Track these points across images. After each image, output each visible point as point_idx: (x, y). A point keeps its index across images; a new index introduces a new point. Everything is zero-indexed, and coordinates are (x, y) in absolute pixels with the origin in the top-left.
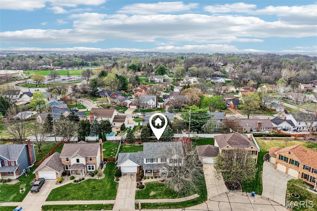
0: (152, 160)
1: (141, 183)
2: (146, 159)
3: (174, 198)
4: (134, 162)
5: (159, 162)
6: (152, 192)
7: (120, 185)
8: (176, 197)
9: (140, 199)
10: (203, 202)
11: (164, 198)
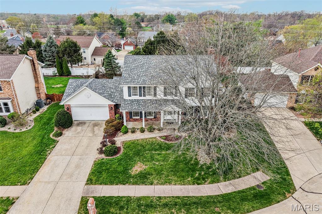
0: (142, 90)
1: (113, 143)
2: (129, 88)
3: (198, 181)
4: (100, 94)
5: (160, 95)
6: (139, 164)
7: (58, 147)
8: (204, 179)
9: (101, 184)
10: (285, 198)
11: (170, 183)
